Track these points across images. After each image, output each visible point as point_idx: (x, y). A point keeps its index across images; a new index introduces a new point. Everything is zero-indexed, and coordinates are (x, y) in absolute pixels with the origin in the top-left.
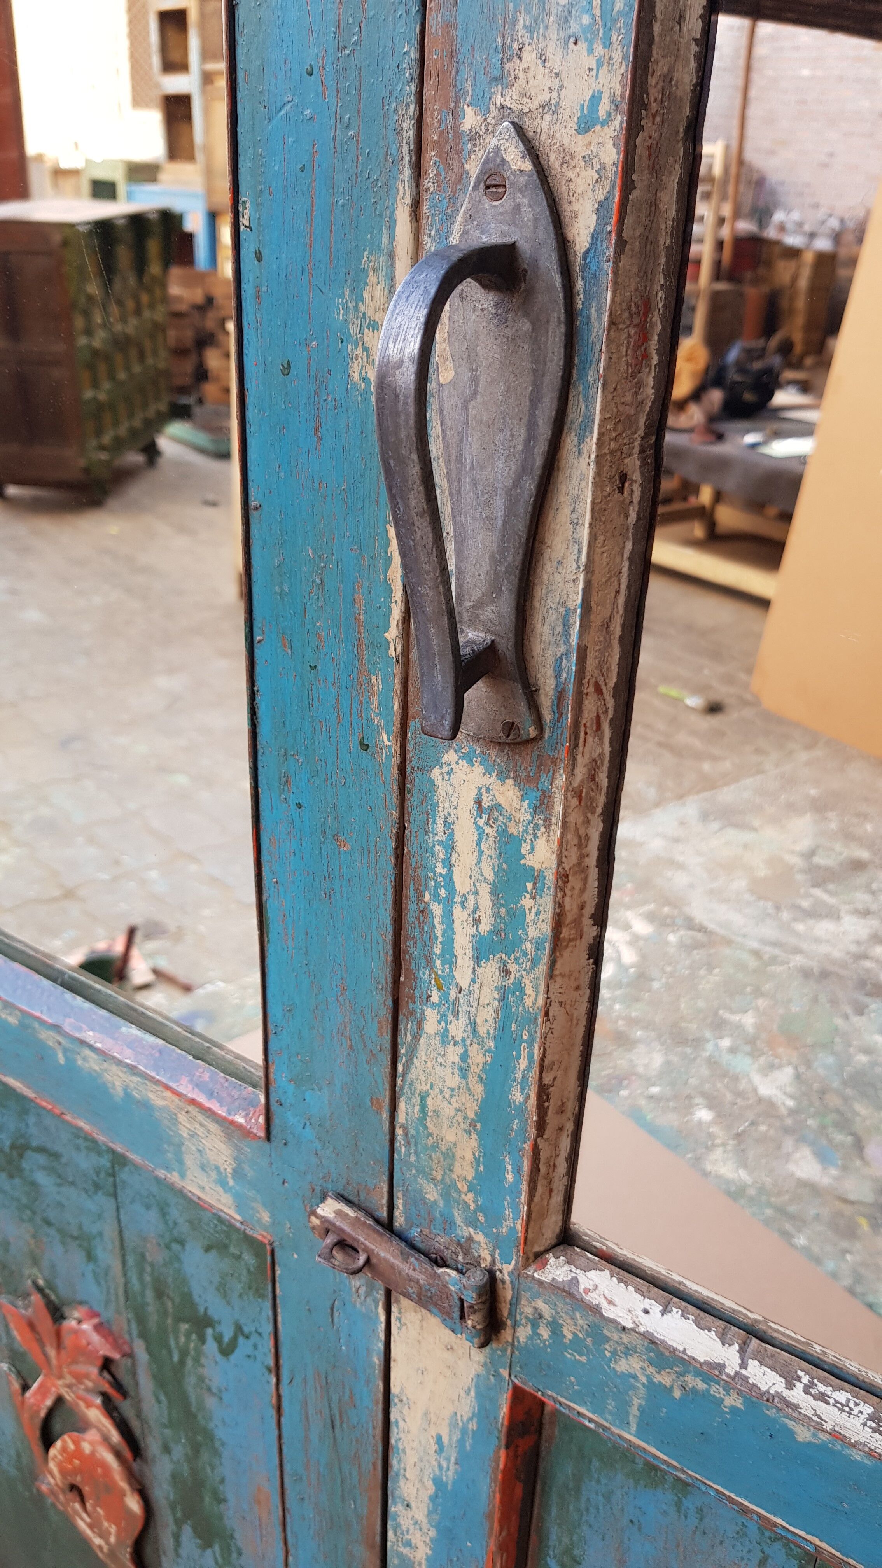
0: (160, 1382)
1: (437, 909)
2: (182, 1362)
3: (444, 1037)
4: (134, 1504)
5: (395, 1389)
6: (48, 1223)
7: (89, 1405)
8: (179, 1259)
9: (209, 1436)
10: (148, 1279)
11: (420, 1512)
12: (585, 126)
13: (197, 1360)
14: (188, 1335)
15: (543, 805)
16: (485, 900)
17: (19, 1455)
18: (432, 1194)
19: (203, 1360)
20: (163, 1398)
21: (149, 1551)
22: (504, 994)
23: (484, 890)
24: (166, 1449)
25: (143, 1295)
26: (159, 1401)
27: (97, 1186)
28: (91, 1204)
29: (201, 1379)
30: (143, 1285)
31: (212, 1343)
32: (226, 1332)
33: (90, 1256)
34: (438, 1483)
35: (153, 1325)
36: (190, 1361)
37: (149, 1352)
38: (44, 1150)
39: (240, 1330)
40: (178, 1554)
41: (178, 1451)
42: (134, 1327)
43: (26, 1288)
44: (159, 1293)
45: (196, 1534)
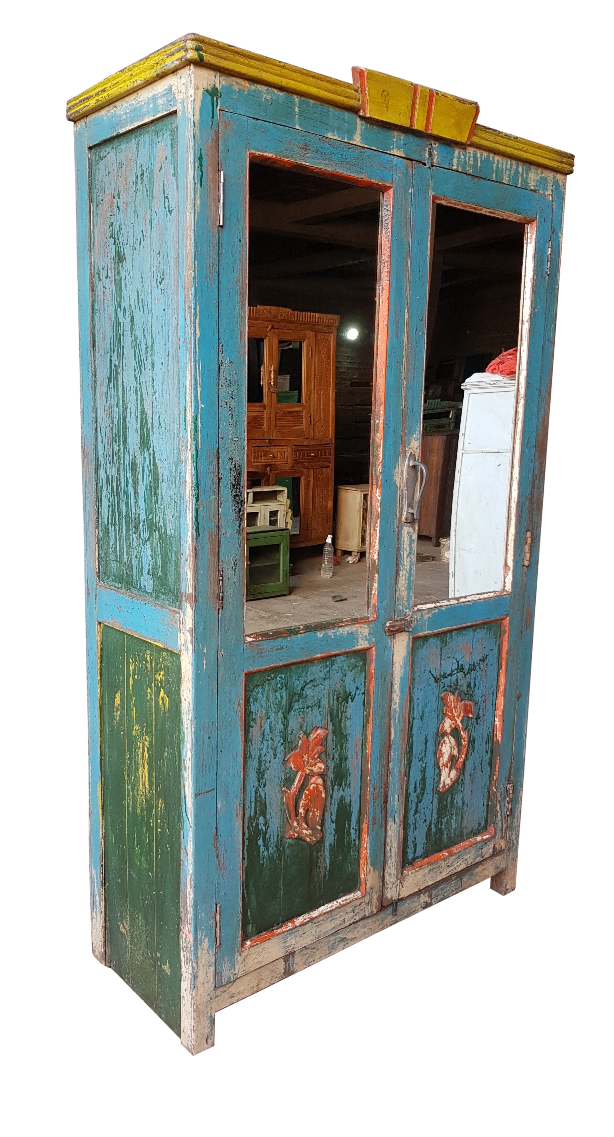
1: (402, 553)
2: (341, 718)
3: (403, 575)
4: (324, 795)
5: (394, 661)
6: (308, 708)
7: (315, 765)
8: (344, 681)
9: (346, 737)
10: (335, 697)
11: (398, 692)
12: (417, 449)
13: (345, 712)
14: (344, 706)
15: (414, 530)
16: (408, 548)
18: (401, 607)
19: (347, 710)
20: (334, 739)
22: (410, 561)
23: (408, 546)
24: (333, 758)
25: (333, 704)
26: (333, 741)
27: (325, 679)
28: (322, 687)
29: (346, 717)
30: (333, 701)
31: (350, 700)
32: (353, 693)
33: (319, 707)
34: (401, 678)
35: (335, 713)
36: (344, 714)
37: (333, 725)
38: (312, 681)
39: (357, 688)
40: (331, 804)
41: (336, 756)
42: (329, 720)
43: (296, 743)
44: (338, 699)
45: (338, 786)
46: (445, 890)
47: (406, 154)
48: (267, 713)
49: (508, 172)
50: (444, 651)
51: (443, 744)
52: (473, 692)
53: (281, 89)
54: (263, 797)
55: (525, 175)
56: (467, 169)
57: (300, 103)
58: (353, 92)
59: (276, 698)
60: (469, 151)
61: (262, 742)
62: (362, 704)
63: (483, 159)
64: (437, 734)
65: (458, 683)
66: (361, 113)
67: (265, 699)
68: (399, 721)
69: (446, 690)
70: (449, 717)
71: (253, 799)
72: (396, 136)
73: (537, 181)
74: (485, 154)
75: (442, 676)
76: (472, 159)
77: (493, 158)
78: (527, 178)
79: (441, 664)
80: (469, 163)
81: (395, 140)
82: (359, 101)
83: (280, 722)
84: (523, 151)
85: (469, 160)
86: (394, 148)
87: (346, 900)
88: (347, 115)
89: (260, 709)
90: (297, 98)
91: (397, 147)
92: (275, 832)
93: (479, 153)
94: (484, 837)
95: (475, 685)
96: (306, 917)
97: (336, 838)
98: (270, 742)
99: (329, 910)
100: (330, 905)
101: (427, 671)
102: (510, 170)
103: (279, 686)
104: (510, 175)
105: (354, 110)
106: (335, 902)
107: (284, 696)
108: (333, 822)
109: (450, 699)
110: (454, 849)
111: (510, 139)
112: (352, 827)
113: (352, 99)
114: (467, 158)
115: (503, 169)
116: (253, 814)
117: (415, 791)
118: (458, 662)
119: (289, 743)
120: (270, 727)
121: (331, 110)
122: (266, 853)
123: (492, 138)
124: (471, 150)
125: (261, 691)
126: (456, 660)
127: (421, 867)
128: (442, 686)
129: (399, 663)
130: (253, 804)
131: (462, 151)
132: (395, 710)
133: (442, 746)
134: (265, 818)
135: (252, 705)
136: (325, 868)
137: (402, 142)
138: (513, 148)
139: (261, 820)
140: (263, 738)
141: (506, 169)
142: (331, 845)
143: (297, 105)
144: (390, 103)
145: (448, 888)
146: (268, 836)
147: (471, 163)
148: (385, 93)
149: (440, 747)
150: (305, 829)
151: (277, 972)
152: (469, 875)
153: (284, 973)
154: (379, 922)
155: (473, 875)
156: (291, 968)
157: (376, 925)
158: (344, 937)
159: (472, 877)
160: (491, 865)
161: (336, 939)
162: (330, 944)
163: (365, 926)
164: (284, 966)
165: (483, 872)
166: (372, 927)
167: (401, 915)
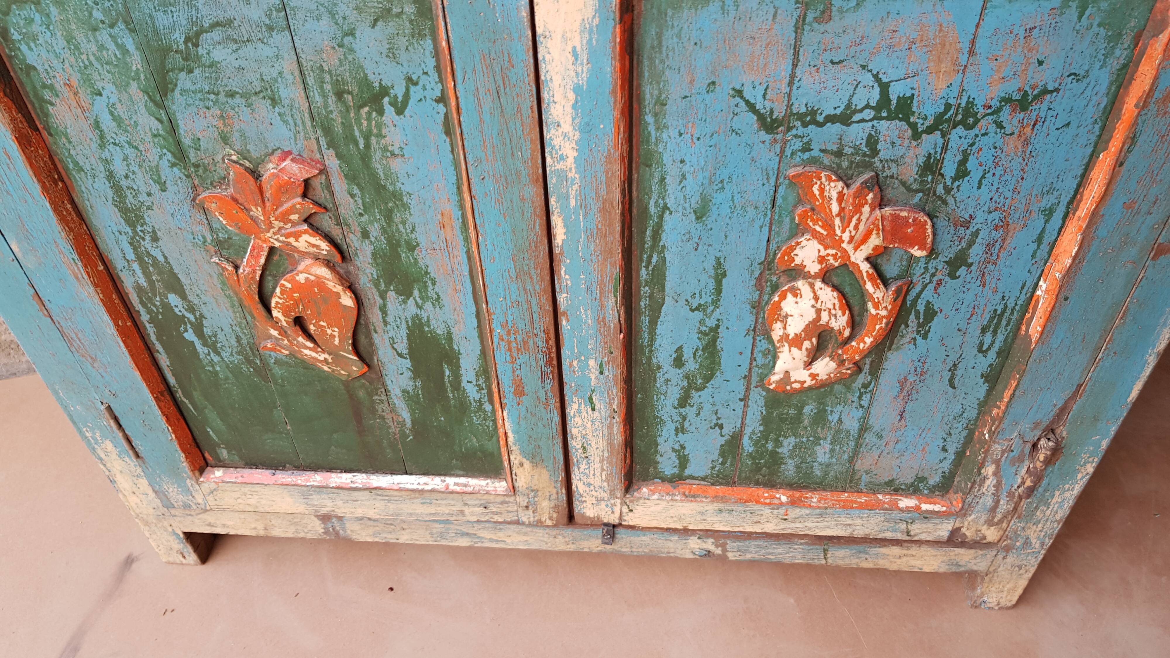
0: (351, 177)
2: (367, 146)
4: (347, 300)
5: (539, 31)
6: (231, 95)
7: (297, 236)
8: (352, 50)
9: (397, 196)
10: (328, 87)
11: (567, 127)
13: (380, 136)
14: (369, 119)
17: (238, 339)
19: (384, 131)
20: (356, 191)
21: (362, 339)
24: (365, 235)
25: (326, 106)
26: (353, 196)
27: (270, 28)
28: (268, 51)
29: (385, 149)
30: (325, 96)
31: (389, 110)
32: (399, 91)
33: (274, 102)
34: (577, 89)
35: (338, 129)
36: (373, 140)
37: (339, 156)
38: (217, 24)
39: (410, 81)
40: (386, 323)
41: (375, 230)
42: (323, 142)
43: (223, 173)
44: (339, 95)
45: (399, 293)
46: (771, 551)
48: (87, 80)
50: (811, 39)
51: (789, 296)
52: (948, 190)
54: (161, 259)
59: (102, 48)
61: (102, 146)
62: (440, 128)
64: (768, 264)
65: (875, 152)
67: (62, 43)
68: (583, 204)
69: (814, 161)
70: (815, 235)
71: (131, 256)
75: (800, 117)
79: (793, 76)
83: (143, 111)
87: (466, 485)
89: (55, 63)
92: (227, 329)
94: (925, 507)
95: (962, 173)
96: (360, 479)
97: (419, 384)
98: (128, 150)
99: (415, 487)
100: (424, 479)
101: (724, 90)
103: (98, 15)
106: (437, 480)
107: (130, 46)
108: (400, 355)
109: (822, 190)
110: (814, 498)
112: (464, 379)
116: (143, 282)
117: (678, 362)
118: (884, 88)
119: (197, 166)
120: (116, 119)
122: (216, 359)
125: (37, 17)
126: (876, 77)
127: (691, 497)
128: (797, 144)
129: (565, 39)
130: (136, 266)
132: (563, 176)
133: (783, 297)
134: (183, 296)
135: (24, 48)
136: (403, 424)
139: (173, 299)
140: (102, 137)
142: (404, 391)
145: (779, 551)
146: (207, 331)
149: (776, 298)
150: (307, 348)
151: (306, 527)
152: (854, 551)
153: (325, 533)
154: (567, 539)
155: (867, 553)
156: (341, 532)
157: (557, 540)
158: (470, 532)
159: (862, 555)
160: (936, 556)
161: (448, 529)
162: (434, 531)
163: (526, 534)
164: (323, 526)
165: (905, 559)
166: (545, 539)
167: (631, 547)
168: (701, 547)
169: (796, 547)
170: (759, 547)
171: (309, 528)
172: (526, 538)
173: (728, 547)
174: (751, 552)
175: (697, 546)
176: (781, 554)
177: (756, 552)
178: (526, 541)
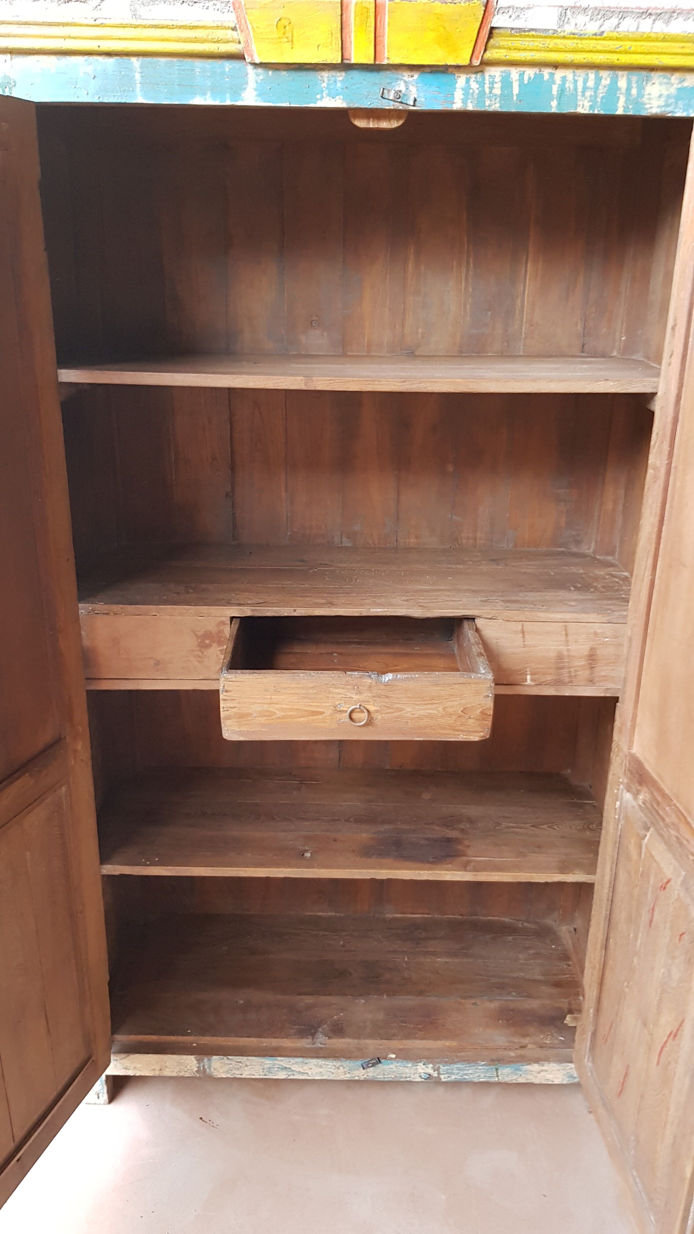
46: (466, 1072)
47: (347, 103)
49: (588, 94)
53: (109, 54)
55: (634, 91)
56: (487, 103)
57: (142, 67)
58: (230, 31)
60: (492, 74)
63: (526, 82)
66: (248, 59)
72: (326, 80)
73: (669, 97)
74: (530, 72)
76: (498, 86)
77: (552, 75)
78: (640, 95)
80: (490, 93)
81: (325, 85)
82: (240, 42)
84: (620, 52)
85: (491, 88)
86: (322, 97)
88: (228, 65)
90: (138, 60)
91: (328, 95)
93: (514, 73)
102: (596, 88)
104: (596, 96)
105: (239, 57)
111: (584, 39)
113: (228, 42)
114: (487, 86)
115: (576, 89)
121: (199, 64)
123: (538, 43)
124: (495, 72)
131: (473, 76)
137: (339, 85)
138: (591, 51)
141: (585, 89)
143: (139, 70)
144: (295, 33)
145: (470, 1072)
147: (497, 91)
148: (284, 22)
151: (186, 1067)
152: (513, 1069)
153: (196, 1071)
154: (346, 1070)
155: (520, 1071)
156: (208, 1070)
157: (339, 1071)
158: (288, 1066)
159: (518, 1072)
160: (559, 1070)
161: (274, 1064)
162: (266, 1066)
163: (321, 1067)
164: (197, 1065)
165: (542, 1074)
166: (332, 1070)
167: (384, 1074)
168: (426, 1072)
169: (480, 1068)
170: (459, 1069)
171: (189, 1067)
172: (321, 1070)
173: (441, 1070)
174: (454, 1074)
175: (423, 1071)
176: (471, 1074)
177: (458, 1074)
178: (321, 1072)
